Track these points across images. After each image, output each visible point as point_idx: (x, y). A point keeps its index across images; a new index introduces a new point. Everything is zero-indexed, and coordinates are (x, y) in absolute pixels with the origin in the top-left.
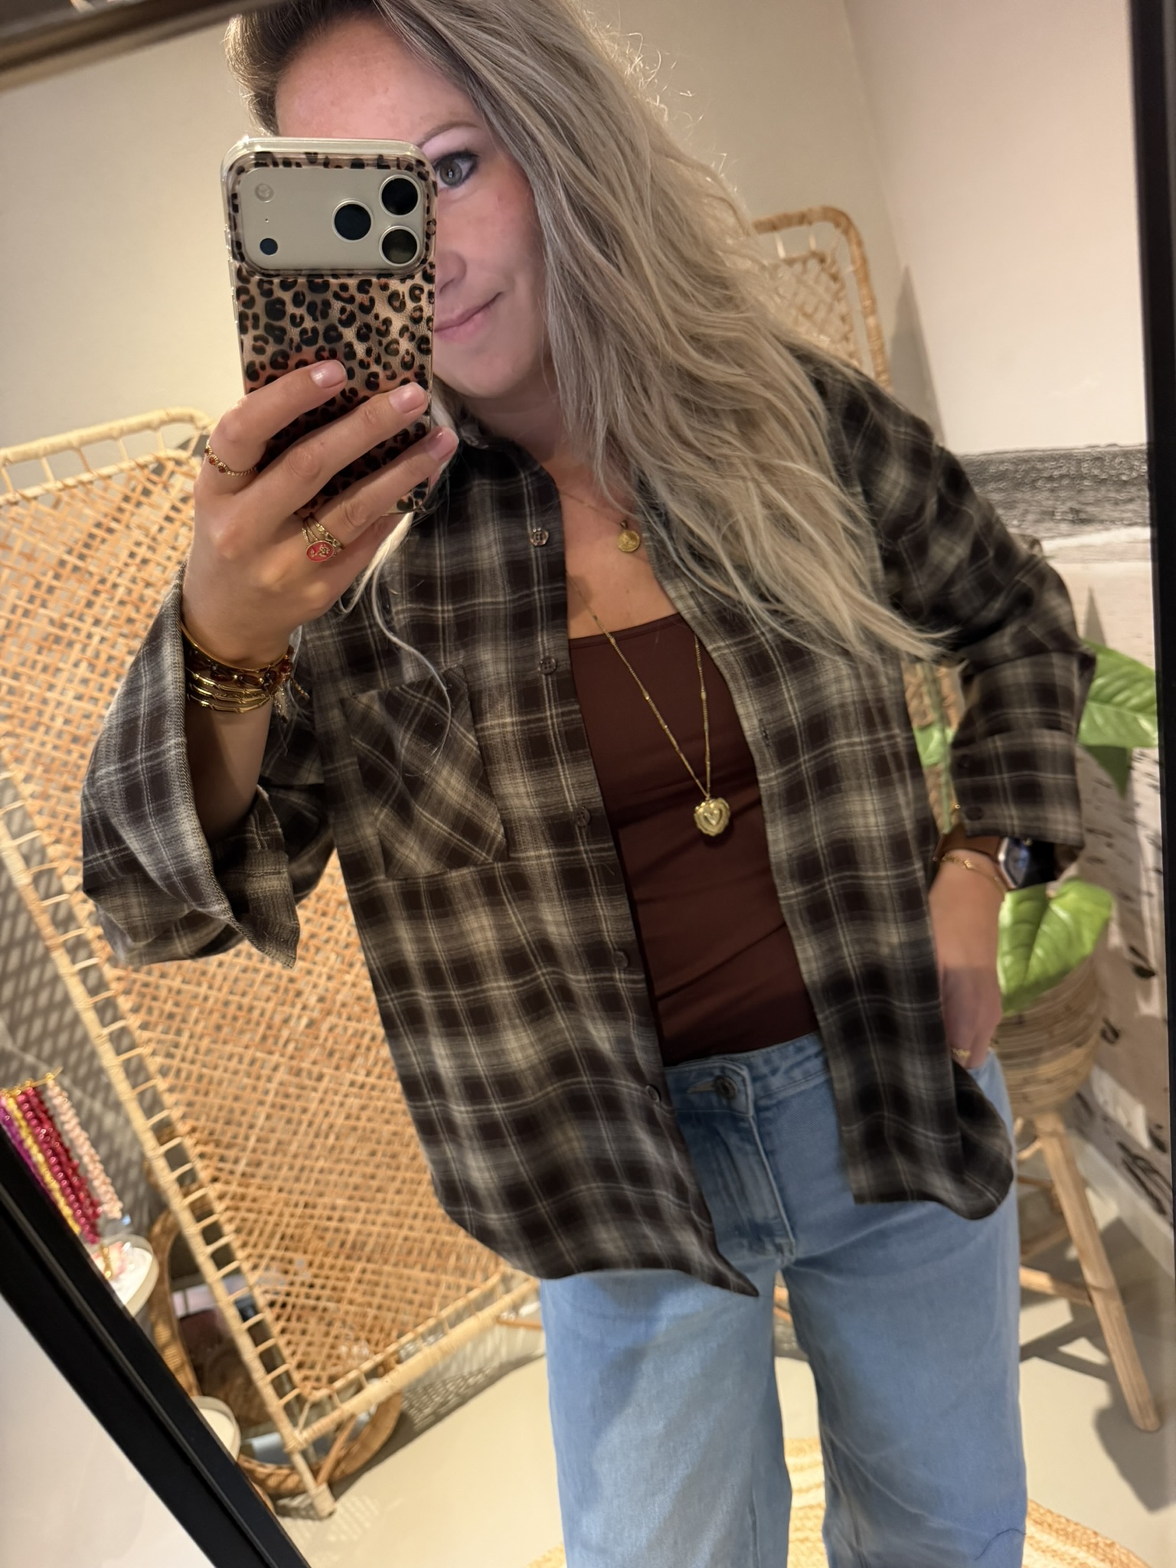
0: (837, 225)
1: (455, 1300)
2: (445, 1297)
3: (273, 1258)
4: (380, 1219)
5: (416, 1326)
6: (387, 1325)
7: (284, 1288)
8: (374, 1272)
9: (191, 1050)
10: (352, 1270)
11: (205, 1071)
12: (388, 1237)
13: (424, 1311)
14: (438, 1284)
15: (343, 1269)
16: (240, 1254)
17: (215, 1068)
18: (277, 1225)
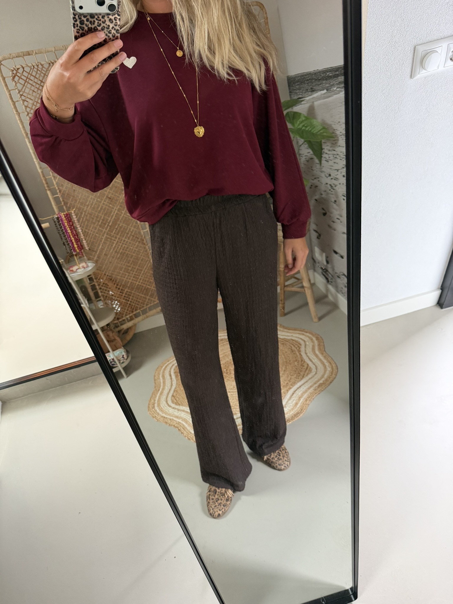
0: (260, 7)
1: (151, 303)
2: (148, 302)
3: (104, 283)
4: (132, 278)
5: (140, 308)
6: (133, 307)
7: (107, 292)
8: (129, 292)
9: (83, 223)
10: (124, 291)
11: (86, 230)
12: (134, 283)
13: (142, 305)
14: (146, 299)
15: (122, 290)
16: (95, 280)
17: (89, 230)
18: (105, 274)
